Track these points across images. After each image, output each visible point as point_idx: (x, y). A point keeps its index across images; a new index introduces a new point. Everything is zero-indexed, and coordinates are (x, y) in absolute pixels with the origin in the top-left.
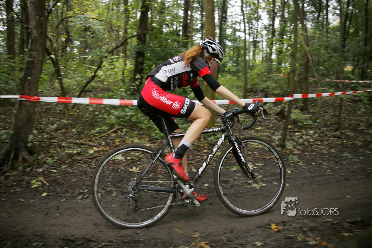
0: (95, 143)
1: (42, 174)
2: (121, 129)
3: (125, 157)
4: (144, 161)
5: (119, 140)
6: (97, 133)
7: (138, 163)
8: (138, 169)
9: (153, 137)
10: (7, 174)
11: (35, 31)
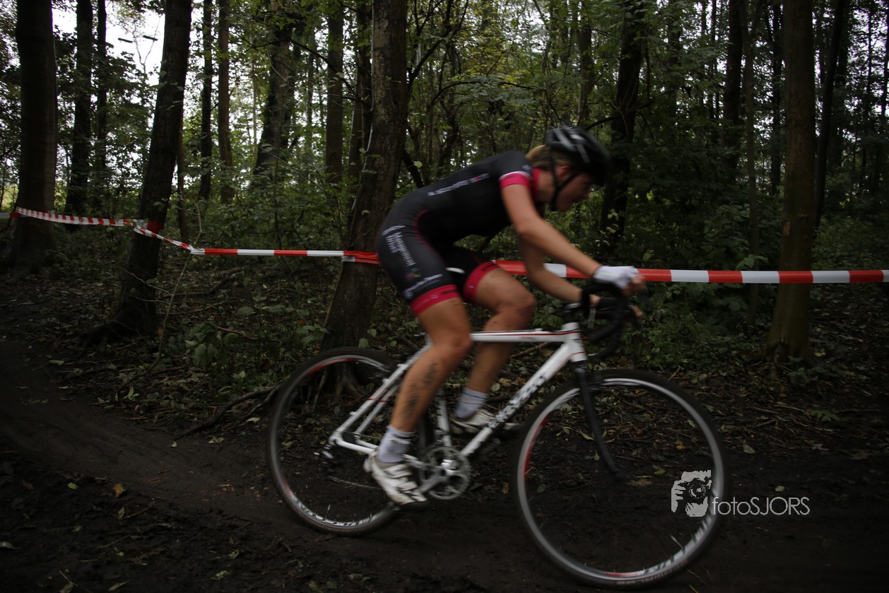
4: (619, 418)
7: (606, 421)
10: (308, 421)
11: (381, 110)
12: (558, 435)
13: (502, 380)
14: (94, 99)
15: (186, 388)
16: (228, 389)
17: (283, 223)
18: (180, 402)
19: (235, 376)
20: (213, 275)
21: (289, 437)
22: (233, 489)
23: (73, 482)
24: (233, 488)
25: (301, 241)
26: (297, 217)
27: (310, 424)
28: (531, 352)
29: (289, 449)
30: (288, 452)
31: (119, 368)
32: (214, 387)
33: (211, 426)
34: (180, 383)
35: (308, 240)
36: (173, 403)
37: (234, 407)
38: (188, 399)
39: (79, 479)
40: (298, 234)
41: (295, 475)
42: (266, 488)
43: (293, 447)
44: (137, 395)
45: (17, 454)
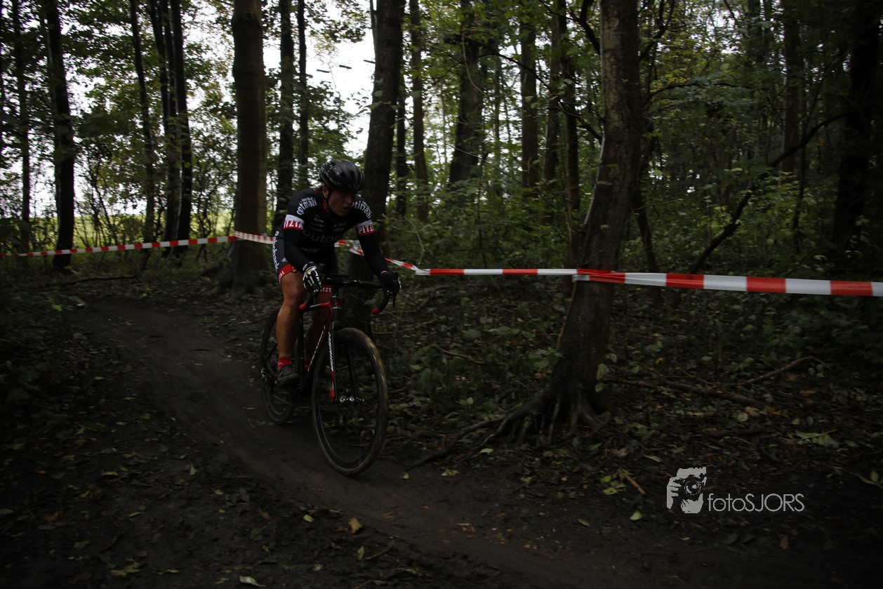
0: (747, 396)
1: (627, 462)
2: (813, 364)
3: (841, 440)
5: (810, 392)
6: (746, 369)
10: (547, 453)
11: (615, 117)
12: (829, 476)
13: (748, 408)
14: (296, 127)
15: (410, 413)
16: (455, 416)
17: (487, 239)
18: (406, 429)
19: (462, 402)
20: (416, 293)
21: (528, 472)
22: (473, 530)
23: (308, 513)
24: (473, 528)
25: (506, 257)
26: (502, 233)
27: (548, 458)
28: (771, 376)
29: (529, 485)
30: (529, 489)
32: (438, 412)
33: (443, 456)
34: (404, 408)
35: (514, 256)
36: (399, 430)
37: (465, 437)
38: (414, 426)
39: (312, 511)
40: (503, 251)
41: (539, 516)
42: (509, 530)
43: (532, 483)
44: (361, 419)
45: (250, 480)
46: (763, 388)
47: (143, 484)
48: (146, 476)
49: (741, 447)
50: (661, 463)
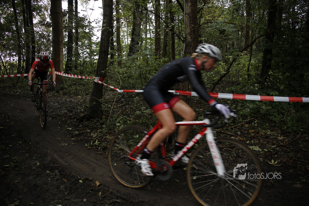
0: (232, 133)
2: (253, 121)
3: (262, 149)
4: (281, 155)
5: (252, 131)
6: (231, 123)
7: (276, 156)
8: (276, 163)
9: (286, 130)
11: (189, 37)
13: (232, 137)
14: (74, 31)
16: (132, 141)
17: (142, 74)
19: (135, 136)
23: (80, 179)
26: (148, 72)
28: (240, 125)
31: (91, 131)
32: (126, 140)
39: (83, 179)
42: (152, 184)
44: (99, 143)
45: (60, 167)
46: (237, 130)
47: (20, 169)
48: (21, 166)
49: (230, 152)
50: (203, 158)
